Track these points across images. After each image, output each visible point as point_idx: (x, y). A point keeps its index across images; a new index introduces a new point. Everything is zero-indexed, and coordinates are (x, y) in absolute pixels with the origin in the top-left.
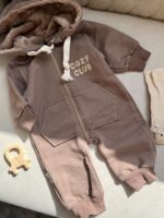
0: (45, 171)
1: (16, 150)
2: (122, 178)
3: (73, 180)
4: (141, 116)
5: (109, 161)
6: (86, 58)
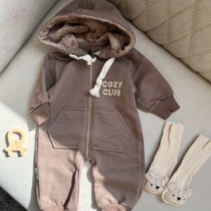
0: (36, 166)
1: (19, 135)
2: (100, 205)
3: (56, 185)
4: (143, 159)
5: (96, 184)
6: (121, 84)
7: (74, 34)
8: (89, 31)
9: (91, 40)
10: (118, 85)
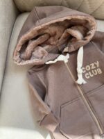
6: (98, 63)
7: (39, 45)
8: (50, 37)
9: (54, 43)
10: (95, 65)
